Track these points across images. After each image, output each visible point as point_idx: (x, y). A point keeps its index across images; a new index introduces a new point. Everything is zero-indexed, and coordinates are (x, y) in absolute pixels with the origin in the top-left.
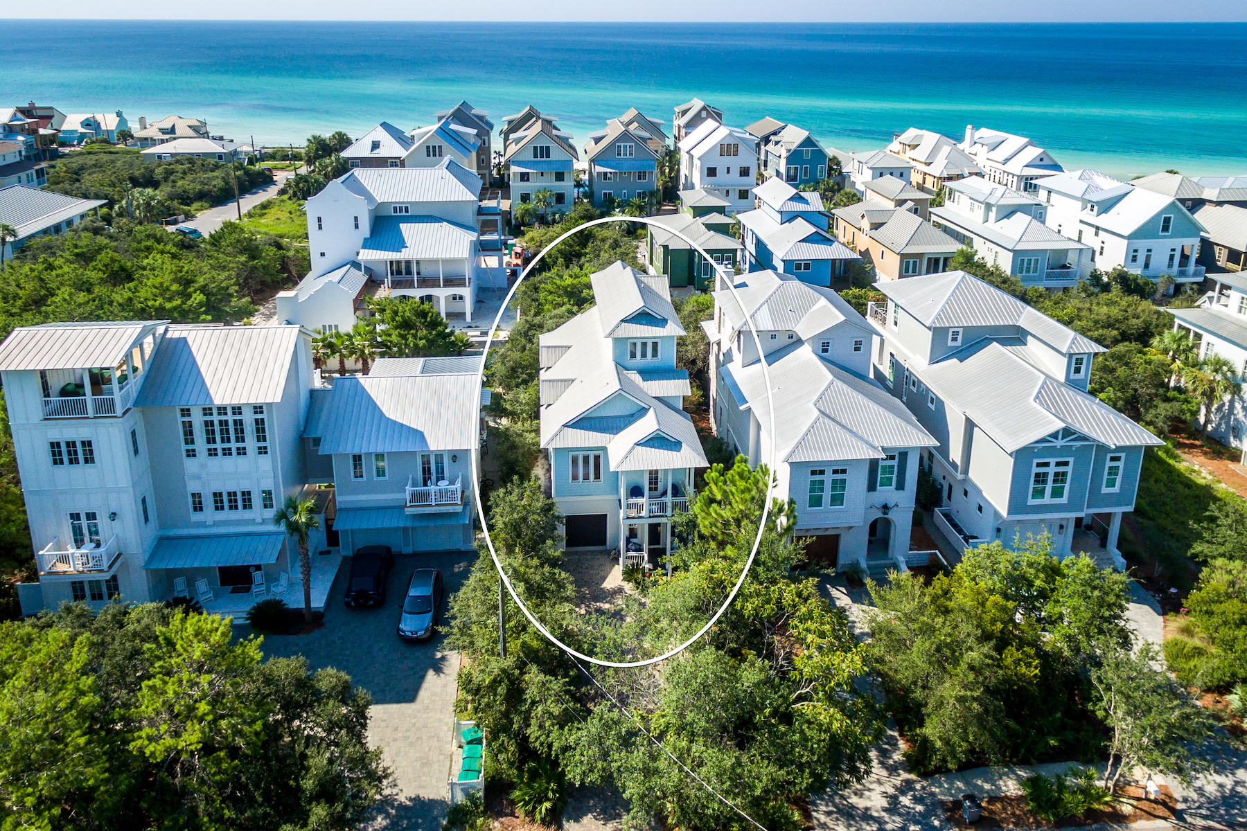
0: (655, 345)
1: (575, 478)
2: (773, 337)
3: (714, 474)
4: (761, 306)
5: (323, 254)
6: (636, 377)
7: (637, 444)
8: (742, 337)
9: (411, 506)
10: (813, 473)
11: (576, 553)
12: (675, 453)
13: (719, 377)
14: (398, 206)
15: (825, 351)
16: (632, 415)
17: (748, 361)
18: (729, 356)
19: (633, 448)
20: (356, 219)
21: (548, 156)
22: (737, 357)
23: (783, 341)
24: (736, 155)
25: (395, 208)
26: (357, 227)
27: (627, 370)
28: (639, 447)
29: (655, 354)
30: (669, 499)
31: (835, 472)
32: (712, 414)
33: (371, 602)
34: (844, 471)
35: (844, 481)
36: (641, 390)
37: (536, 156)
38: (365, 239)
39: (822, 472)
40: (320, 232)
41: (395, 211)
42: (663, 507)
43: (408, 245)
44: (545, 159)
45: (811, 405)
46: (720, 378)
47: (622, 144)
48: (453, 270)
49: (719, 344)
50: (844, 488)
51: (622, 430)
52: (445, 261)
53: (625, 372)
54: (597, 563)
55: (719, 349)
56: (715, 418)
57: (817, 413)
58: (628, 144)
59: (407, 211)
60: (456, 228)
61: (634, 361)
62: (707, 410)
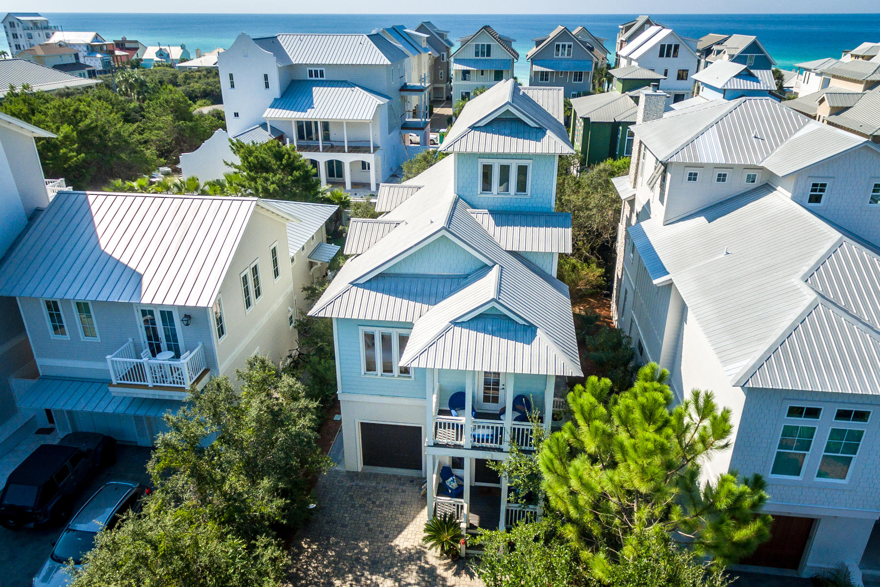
0: (522, 171)
1: (371, 367)
2: (722, 178)
3: (588, 399)
4: (707, 129)
5: (236, 115)
6: (486, 221)
7: (455, 323)
8: (669, 176)
9: (119, 385)
10: (795, 412)
11: (376, 476)
12: (519, 345)
13: (629, 247)
14: (313, 69)
15: (815, 199)
16: (466, 277)
17: (673, 216)
18: (645, 214)
19: (446, 330)
20: (266, 77)
21: (489, 55)
22: (658, 211)
23: (737, 184)
24: (675, 55)
25: (310, 72)
26: (267, 86)
27: (473, 207)
28: (458, 329)
29: (522, 187)
30: (508, 421)
31: (843, 415)
32: (614, 299)
33: (32, 525)
34: (862, 416)
35: (858, 435)
36: (490, 240)
37: (477, 54)
38: (276, 100)
39: (813, 413)
40: (233, 90)
41: (311, 76)
42: (498, 435)
43: (315, 106)
44: (486, 58)
45: (796, 281)
46: (631, 246)
47: (561, 44)
48: (359, 135)
49: (632, 202)
50: (854, 449)
51: (444, 298)
52: (351, 124)
53: (470, 210)
54: (398, 498)
55: (632, 211)
56: (617, 304)
57: (810, 296)
58: (567, 44)
59: (322, 76)
60: (369, 95)
61: (487, 196)
62: (609, 296)
